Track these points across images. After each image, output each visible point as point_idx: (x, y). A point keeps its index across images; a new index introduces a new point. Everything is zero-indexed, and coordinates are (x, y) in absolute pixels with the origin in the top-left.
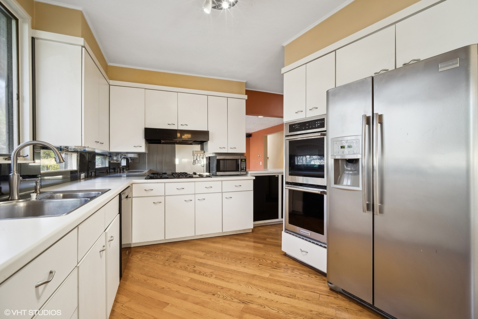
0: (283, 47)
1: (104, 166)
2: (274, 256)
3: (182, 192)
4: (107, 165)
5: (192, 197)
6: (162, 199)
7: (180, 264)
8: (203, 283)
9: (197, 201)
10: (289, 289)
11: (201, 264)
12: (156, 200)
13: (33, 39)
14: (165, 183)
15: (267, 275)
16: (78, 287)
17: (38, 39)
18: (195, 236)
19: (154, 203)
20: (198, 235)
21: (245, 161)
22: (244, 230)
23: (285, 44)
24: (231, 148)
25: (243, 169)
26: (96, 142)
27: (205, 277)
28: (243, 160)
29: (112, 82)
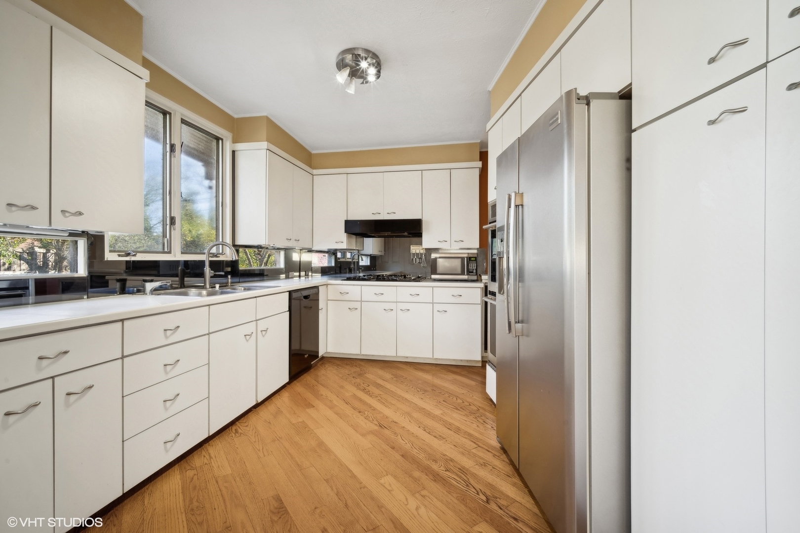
0: (490, 92)
1: (330, 265)
2: (474, 397)
3: (380, 298)
4: (333, 265)
5: (392, 306)
6: (358, 305)
7: (358, 380)
8: (361, 400)
9: (400, 312)
10: (449, 432)
11: (378, 386)
12: (352, 305)
13: (234, 152)
14: (361, 285)
15: (437, 412)
16: (209, 350)
17: (237, 151)
18: (396, 356)
19: (349, 308)
20: (400, 357)
21: (476, 260)
22: (467, 361)
23: (490, 88)
24: (455, 241)
25: (472, 272)
26: (287, 239)
27: (368, 397)
28: (472, 259)
29: (315, 172)
